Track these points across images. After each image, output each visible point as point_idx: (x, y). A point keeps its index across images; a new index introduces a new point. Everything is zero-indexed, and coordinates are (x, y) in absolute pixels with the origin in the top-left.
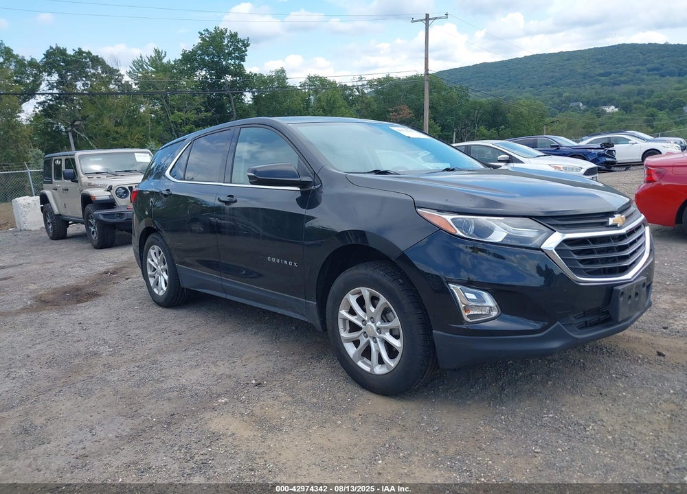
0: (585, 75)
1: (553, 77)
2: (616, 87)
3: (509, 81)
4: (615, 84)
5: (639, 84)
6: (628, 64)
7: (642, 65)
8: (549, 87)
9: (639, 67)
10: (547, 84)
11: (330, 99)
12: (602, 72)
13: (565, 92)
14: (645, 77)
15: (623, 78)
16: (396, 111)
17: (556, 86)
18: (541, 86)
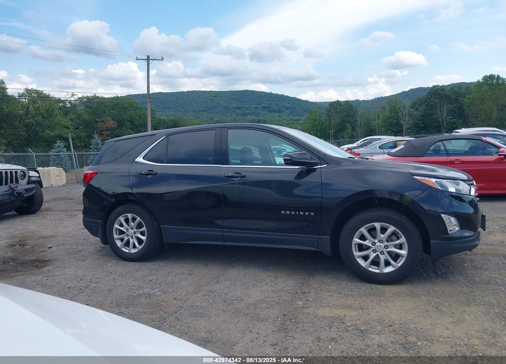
0: (227, 107)
1: (206, 107)
2: (245, 117)
3: (178, 106)
4: (244, 115)
5: (258, 116)
6: (251, 103)
7: (259, 104)
8: (205, 113)
9: (257, 105)
10: (204, 111)
11: (48, 109)
12: (236, 106)
13: (215, 117)
14: (260, 111)
15: (248, 112)
16: (103, 121)
17: (209, 113)
18: (200, 112)
